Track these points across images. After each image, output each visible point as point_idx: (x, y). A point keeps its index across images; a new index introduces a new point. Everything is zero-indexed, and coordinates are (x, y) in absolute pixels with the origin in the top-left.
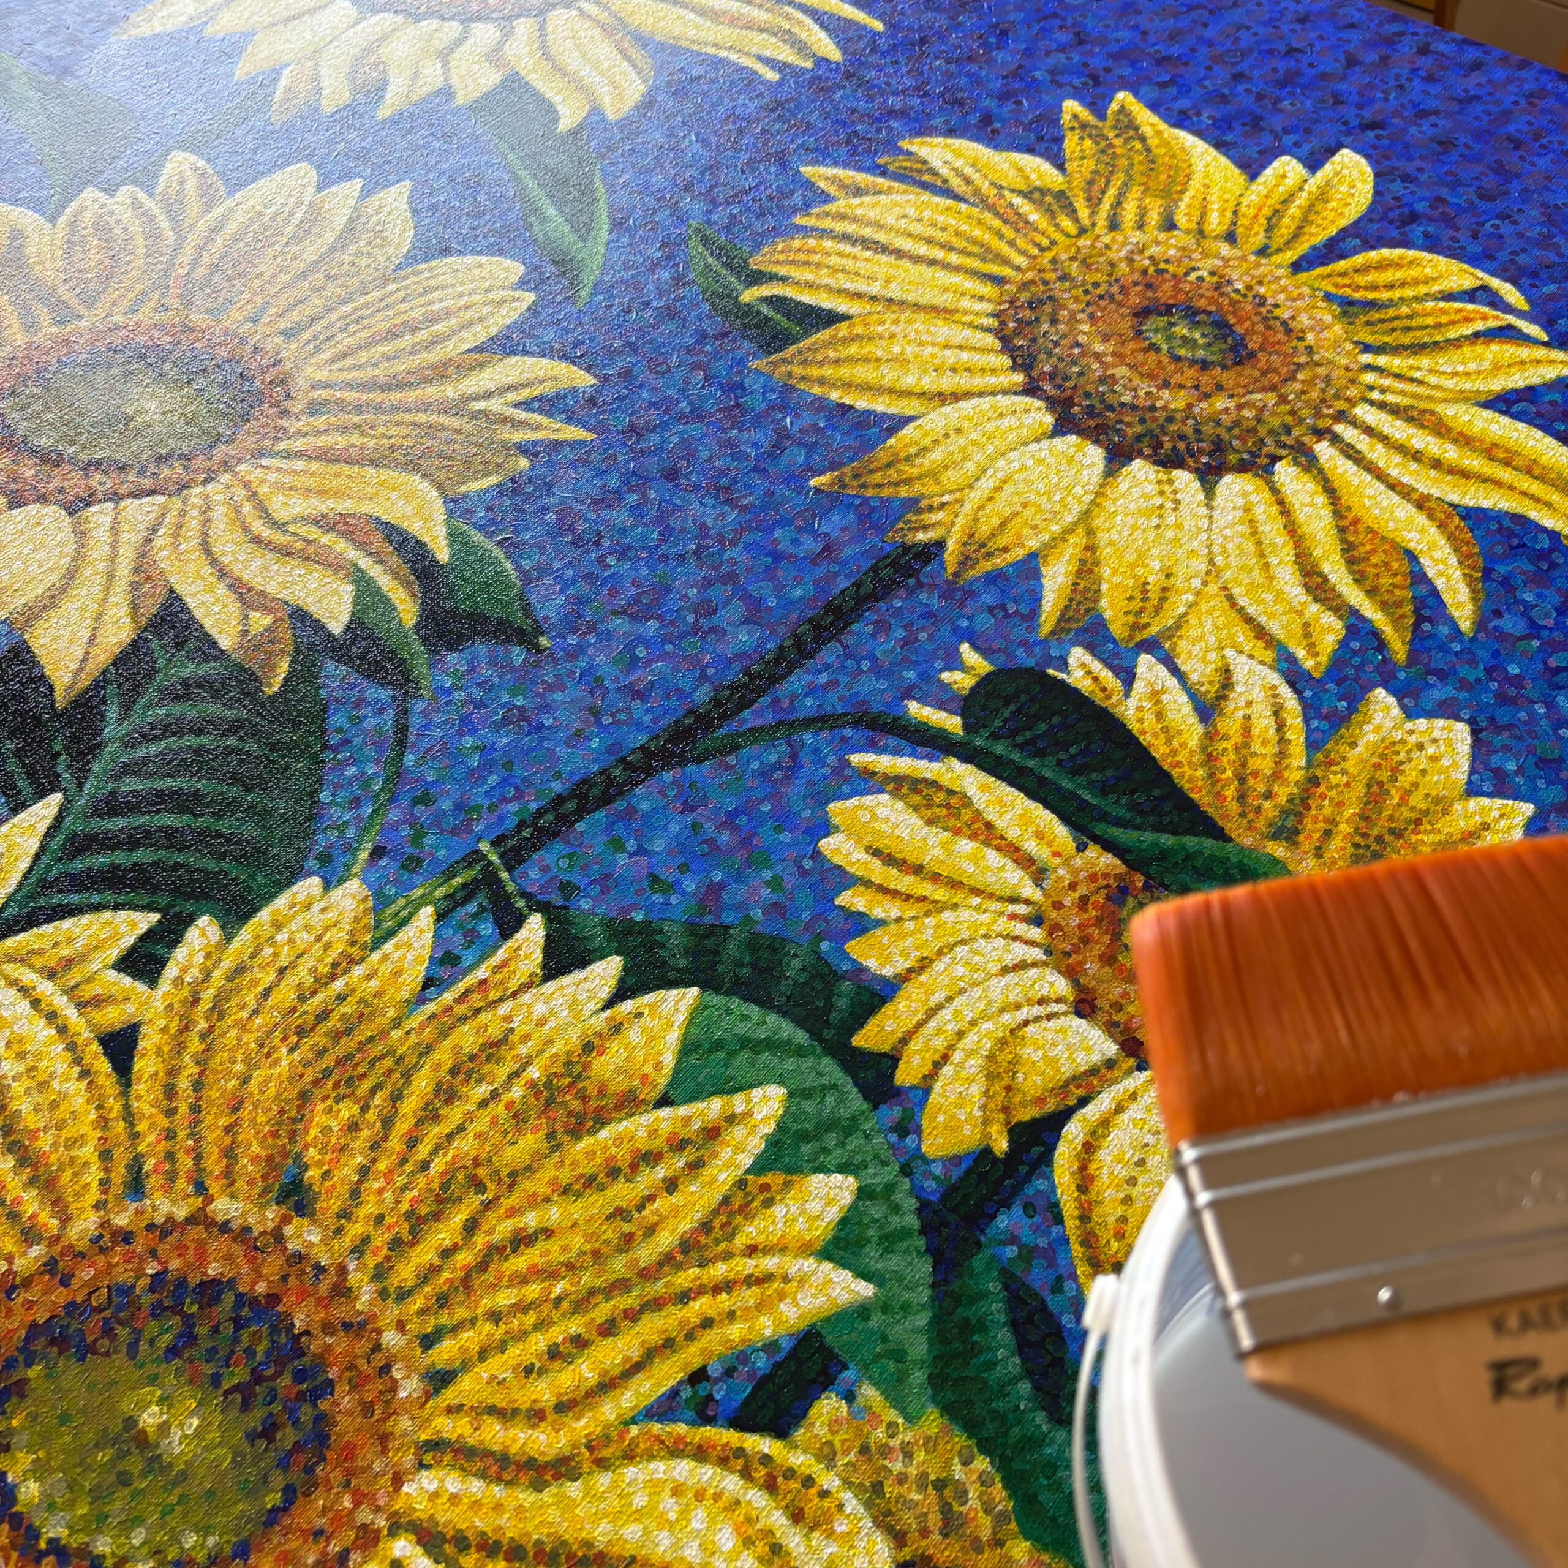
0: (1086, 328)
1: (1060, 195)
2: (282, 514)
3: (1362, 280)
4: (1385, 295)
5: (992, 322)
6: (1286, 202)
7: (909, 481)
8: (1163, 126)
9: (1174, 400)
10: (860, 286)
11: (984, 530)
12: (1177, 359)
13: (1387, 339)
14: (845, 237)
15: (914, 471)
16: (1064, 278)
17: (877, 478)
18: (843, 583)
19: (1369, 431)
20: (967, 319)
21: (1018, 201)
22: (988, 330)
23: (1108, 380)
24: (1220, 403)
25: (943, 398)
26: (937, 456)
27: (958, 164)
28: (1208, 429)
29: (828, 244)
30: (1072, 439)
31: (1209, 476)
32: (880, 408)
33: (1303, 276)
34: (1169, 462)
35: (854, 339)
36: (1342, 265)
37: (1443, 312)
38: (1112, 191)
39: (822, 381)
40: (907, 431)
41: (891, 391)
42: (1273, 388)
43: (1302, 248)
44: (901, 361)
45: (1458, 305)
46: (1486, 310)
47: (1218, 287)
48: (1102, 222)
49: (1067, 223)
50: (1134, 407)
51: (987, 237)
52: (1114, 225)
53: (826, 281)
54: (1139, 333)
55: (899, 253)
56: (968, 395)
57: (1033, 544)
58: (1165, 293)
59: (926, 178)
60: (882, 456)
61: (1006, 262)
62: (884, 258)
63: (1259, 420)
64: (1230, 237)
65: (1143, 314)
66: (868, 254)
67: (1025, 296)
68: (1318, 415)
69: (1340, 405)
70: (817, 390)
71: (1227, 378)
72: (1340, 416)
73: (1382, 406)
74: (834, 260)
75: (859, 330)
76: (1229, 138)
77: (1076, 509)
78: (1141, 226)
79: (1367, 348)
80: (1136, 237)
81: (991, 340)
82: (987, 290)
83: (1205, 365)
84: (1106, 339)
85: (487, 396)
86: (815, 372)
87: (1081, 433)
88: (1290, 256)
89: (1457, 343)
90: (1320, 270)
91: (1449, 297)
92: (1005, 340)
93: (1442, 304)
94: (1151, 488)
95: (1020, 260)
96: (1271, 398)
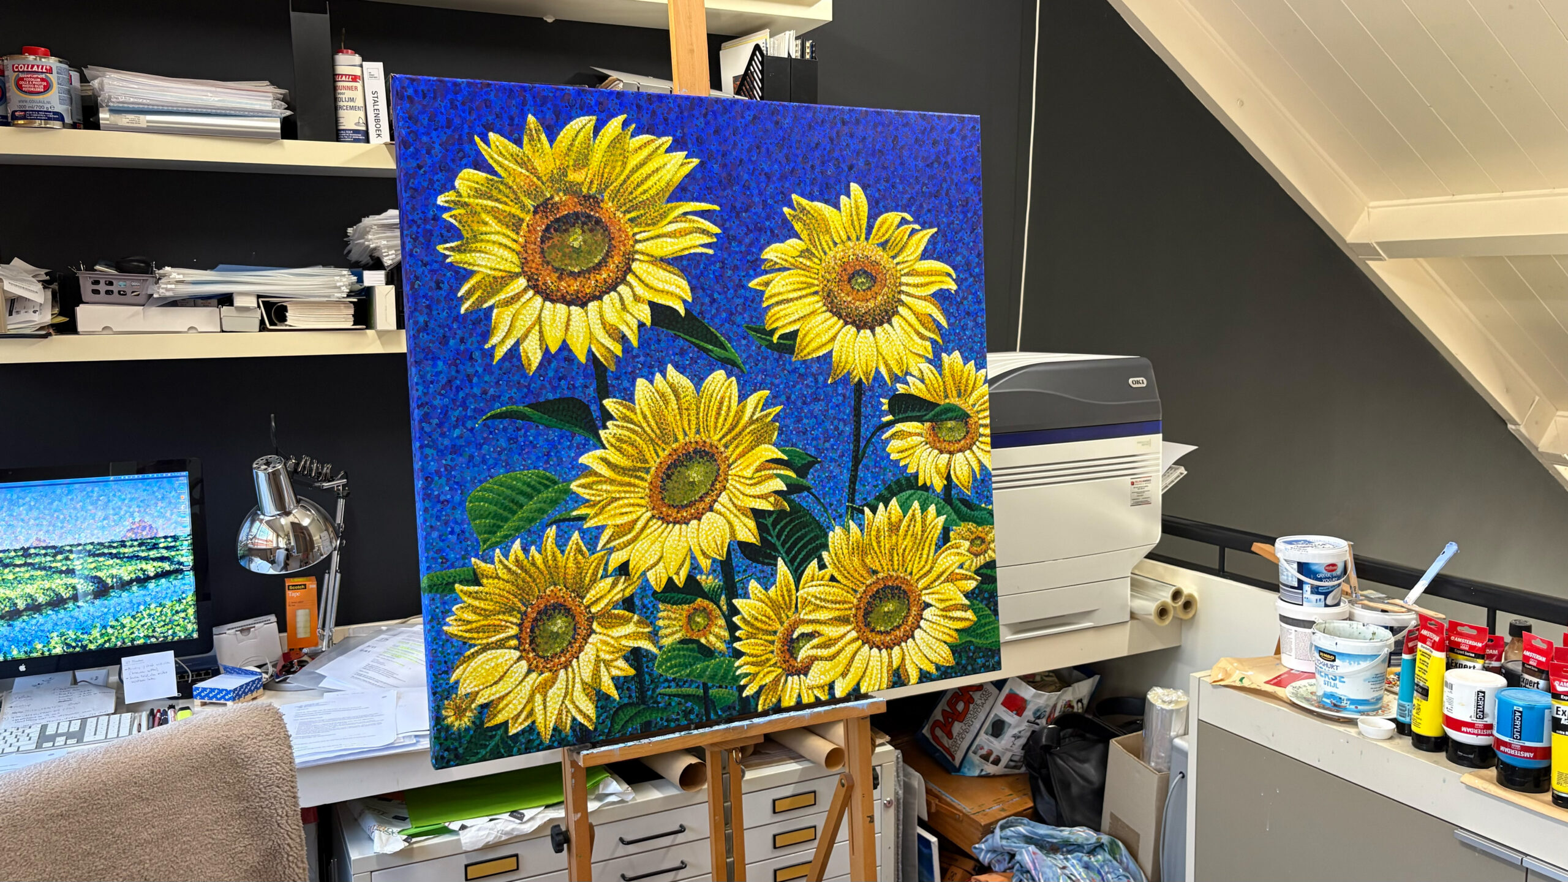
0: (843, 295)
1: (808, 250)
2: (749, 475)
3: (880, 234)
4: (887, 237)
5: (825, 308)
6: (851, 215)
7: (844, 368)
8: (810, 203)
9: (871, 304)
10: (793, 318)
11: (865, 369)
12: (864, 290)
13: (895, 251)
14: (778, 303)
15: (843, 364)
16: (828, 281)
17: (838, 372)
18: (853, 403)
19: (907, 285)
20: (820, 311)
21: (801, 260)
22: (826, 311)
23: (857, 308)
24: (879, 298)
25: (833, 339)
26: (844, 356)
27: (779, 255)
28: (882, 308)
29: (776, 309)
30: (862, 331)
31: (889, 322)
32: (825, 352)
33: (870, 241)
34: (881, 324)
35: (805, 335)
36: (874, 231)
37: (900, 233)
38: (817, 240)
39: (809, 354)
40: (834, 354)
41: (823, 345)
42: (885, 285)
43: (864, 231)
44: (818, 335)
45: (901, 229)
46: (906, 226)
47: (857, 259)
48: (822, 254)
49: (816, 260)
50: (866, 313)
51: (803, 279)
52: (825, 253)
53: (786, 321)
54: (853, 288)
55: (792, 300)
56: (837, 334)
57: (874, 365)
58: (850, 271)
59: (777, 267)
60: (835, 365)
61: (813, 285)
62: (791, 304)
63: (888, 298)
64: (849, 239)
65: (849, 281)
66: (786, 305)
67: (825, 294)
68: (897, 287)
69: (898, 281)
70: (810, 357)
71: (875, 289)
72: (901, 284)
73: (905, 275)
74: (782, 314)
75: (804, 332)
76: (826, 197)
77: (875, 350)
78: (830, 250)
79: (894, 257)
80: (831, 254)
81: (829, 314)
82: (817, 298)
83: (869, 288)
84: (848, 295)
85: (754, 413)
86: (805, 352)
87: (862, 328)
88: (863, 236)
89: (906, 243)
90: (872, 236)
91: (898, 227)
92: (831, 311)
93: (899, 230)
94: (883, 334)
95: (816, 282)
96: (886, 289)
